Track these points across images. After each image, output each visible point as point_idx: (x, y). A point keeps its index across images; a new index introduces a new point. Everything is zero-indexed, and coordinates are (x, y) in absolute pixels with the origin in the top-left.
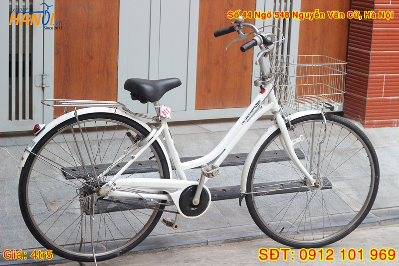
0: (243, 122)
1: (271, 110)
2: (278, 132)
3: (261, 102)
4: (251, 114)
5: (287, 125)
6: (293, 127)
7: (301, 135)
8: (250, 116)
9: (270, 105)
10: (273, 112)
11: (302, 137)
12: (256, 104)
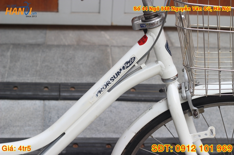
0: (100, 92)
1: (159, 74)
2: (166, 116)
3: (136, 60)
4: (116, 80)
5: (185, 106)
6: (198, 111)
7: (210, 128)
8: (113, 83)
9: (156, 65)
10: (163, 80)
11: (211, 131)
12: (127, 63)
